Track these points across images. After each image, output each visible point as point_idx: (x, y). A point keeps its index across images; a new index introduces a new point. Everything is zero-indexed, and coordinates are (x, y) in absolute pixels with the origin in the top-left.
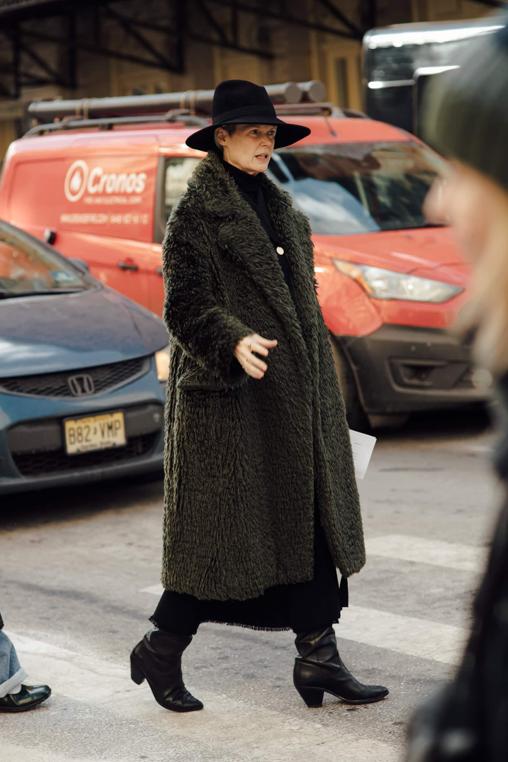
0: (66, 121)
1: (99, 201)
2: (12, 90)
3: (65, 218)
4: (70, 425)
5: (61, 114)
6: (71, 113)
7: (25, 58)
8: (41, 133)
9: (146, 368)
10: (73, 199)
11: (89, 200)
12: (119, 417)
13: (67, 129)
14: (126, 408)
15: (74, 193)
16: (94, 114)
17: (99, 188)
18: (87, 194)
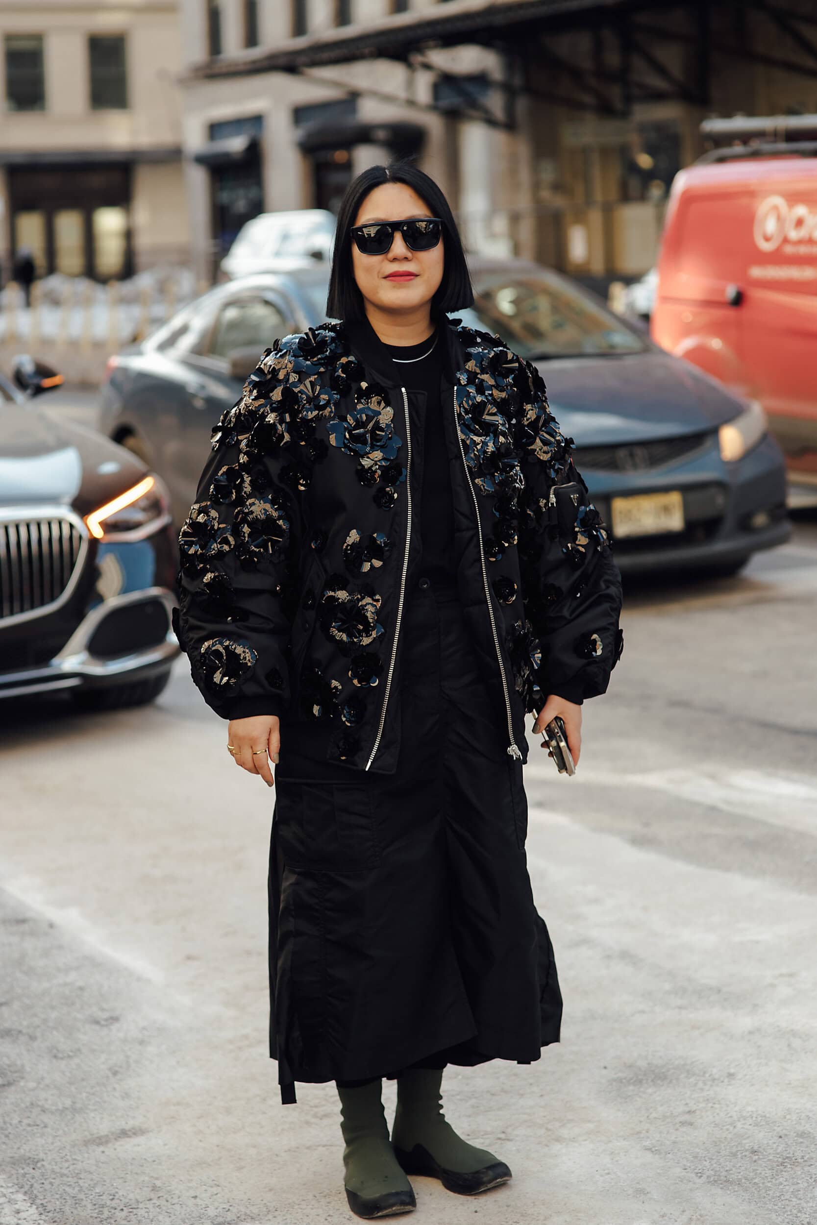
0: (755, 145)
1: (803, 250)
2: (618, 105)
3: (757, 272)
4: (619, 505)
5: (745, 137)
6: (760, 135)
7: (638, 63)
8: (722, 160)
9: (708, 443)
10: (766, 247)
11: (789, 249)
12: (675, 498)
13: (755, 155)
14: (685, 489)
15: (767, 239)
16: (792, 136)
17: (803, 233)
18: (786, 240)
